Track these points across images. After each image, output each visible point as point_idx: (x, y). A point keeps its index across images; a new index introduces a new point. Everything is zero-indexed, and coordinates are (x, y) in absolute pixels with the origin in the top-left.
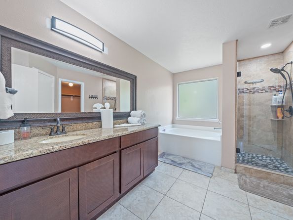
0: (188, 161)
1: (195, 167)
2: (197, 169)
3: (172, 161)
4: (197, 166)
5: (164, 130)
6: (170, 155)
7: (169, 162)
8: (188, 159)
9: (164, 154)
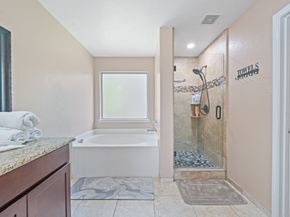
0: (120, 181)
1: (131, 190)
2: (135, 193)
3: (98, 191)
4: (134, 188)
5: (81, 141)
6: (93, 179)
7: (92, 194)
8: (120, 177)
9: (82, 180)
